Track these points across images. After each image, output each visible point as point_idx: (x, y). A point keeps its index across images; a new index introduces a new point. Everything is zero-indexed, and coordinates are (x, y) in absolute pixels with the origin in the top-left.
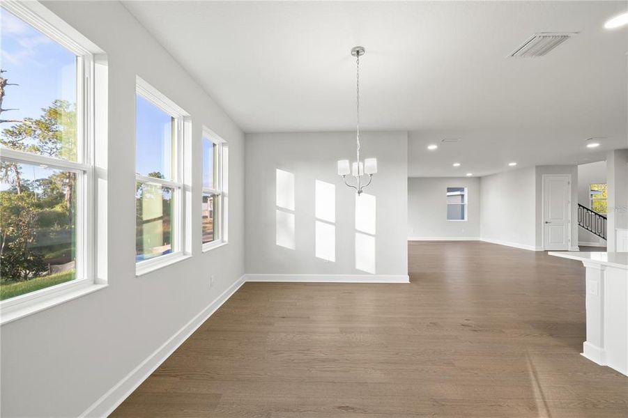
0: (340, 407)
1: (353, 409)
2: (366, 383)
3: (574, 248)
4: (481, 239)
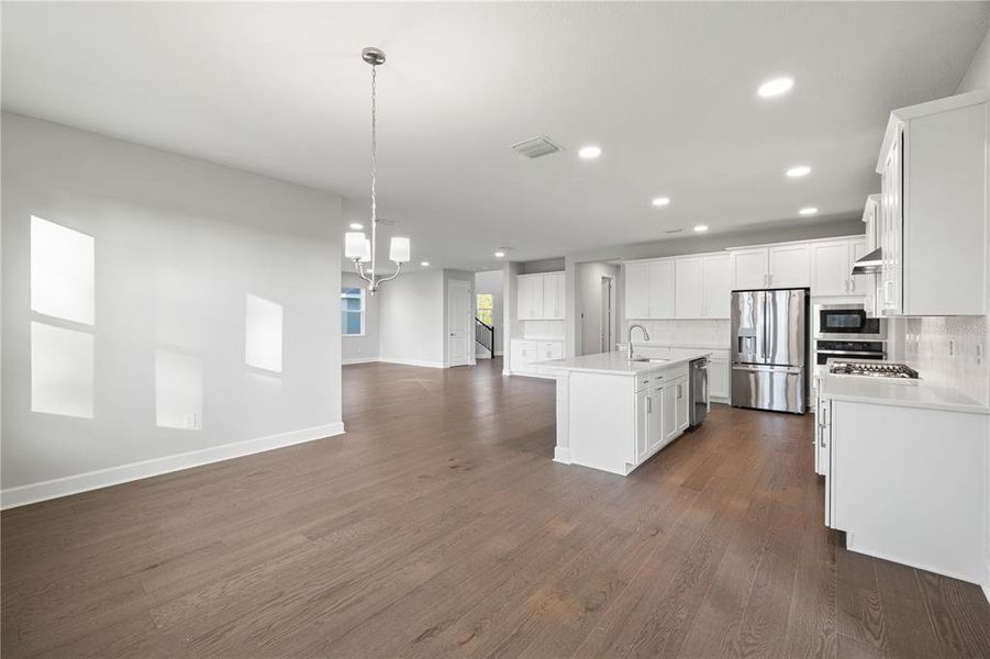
0: (419, 639)
1: (436, 629)
2: (420, 586)
3: (472, 362)
4: (381, 360)
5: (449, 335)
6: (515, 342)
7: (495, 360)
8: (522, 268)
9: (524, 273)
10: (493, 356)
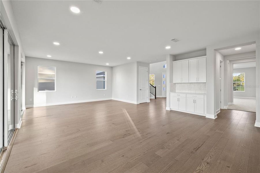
3: (148, 101)
4: (113, 99)
5: (139, 90)
6: (172, 94)
7: (157, 100)
8: (175, 58)
9: (175, 60)
10: (155, 98)
